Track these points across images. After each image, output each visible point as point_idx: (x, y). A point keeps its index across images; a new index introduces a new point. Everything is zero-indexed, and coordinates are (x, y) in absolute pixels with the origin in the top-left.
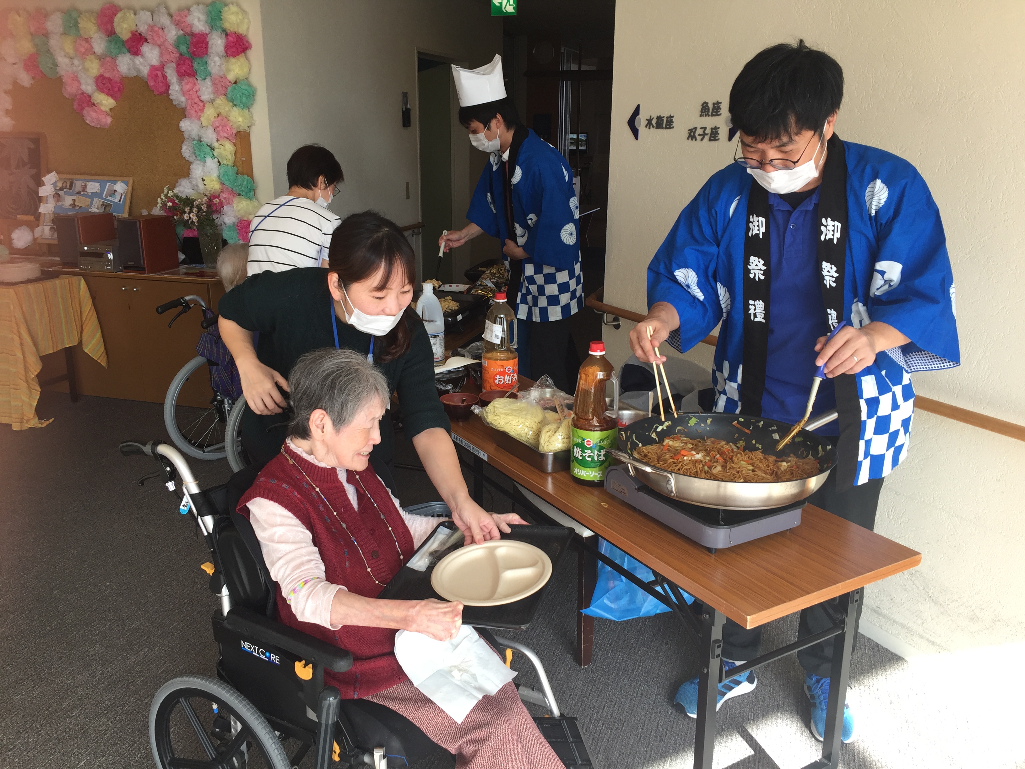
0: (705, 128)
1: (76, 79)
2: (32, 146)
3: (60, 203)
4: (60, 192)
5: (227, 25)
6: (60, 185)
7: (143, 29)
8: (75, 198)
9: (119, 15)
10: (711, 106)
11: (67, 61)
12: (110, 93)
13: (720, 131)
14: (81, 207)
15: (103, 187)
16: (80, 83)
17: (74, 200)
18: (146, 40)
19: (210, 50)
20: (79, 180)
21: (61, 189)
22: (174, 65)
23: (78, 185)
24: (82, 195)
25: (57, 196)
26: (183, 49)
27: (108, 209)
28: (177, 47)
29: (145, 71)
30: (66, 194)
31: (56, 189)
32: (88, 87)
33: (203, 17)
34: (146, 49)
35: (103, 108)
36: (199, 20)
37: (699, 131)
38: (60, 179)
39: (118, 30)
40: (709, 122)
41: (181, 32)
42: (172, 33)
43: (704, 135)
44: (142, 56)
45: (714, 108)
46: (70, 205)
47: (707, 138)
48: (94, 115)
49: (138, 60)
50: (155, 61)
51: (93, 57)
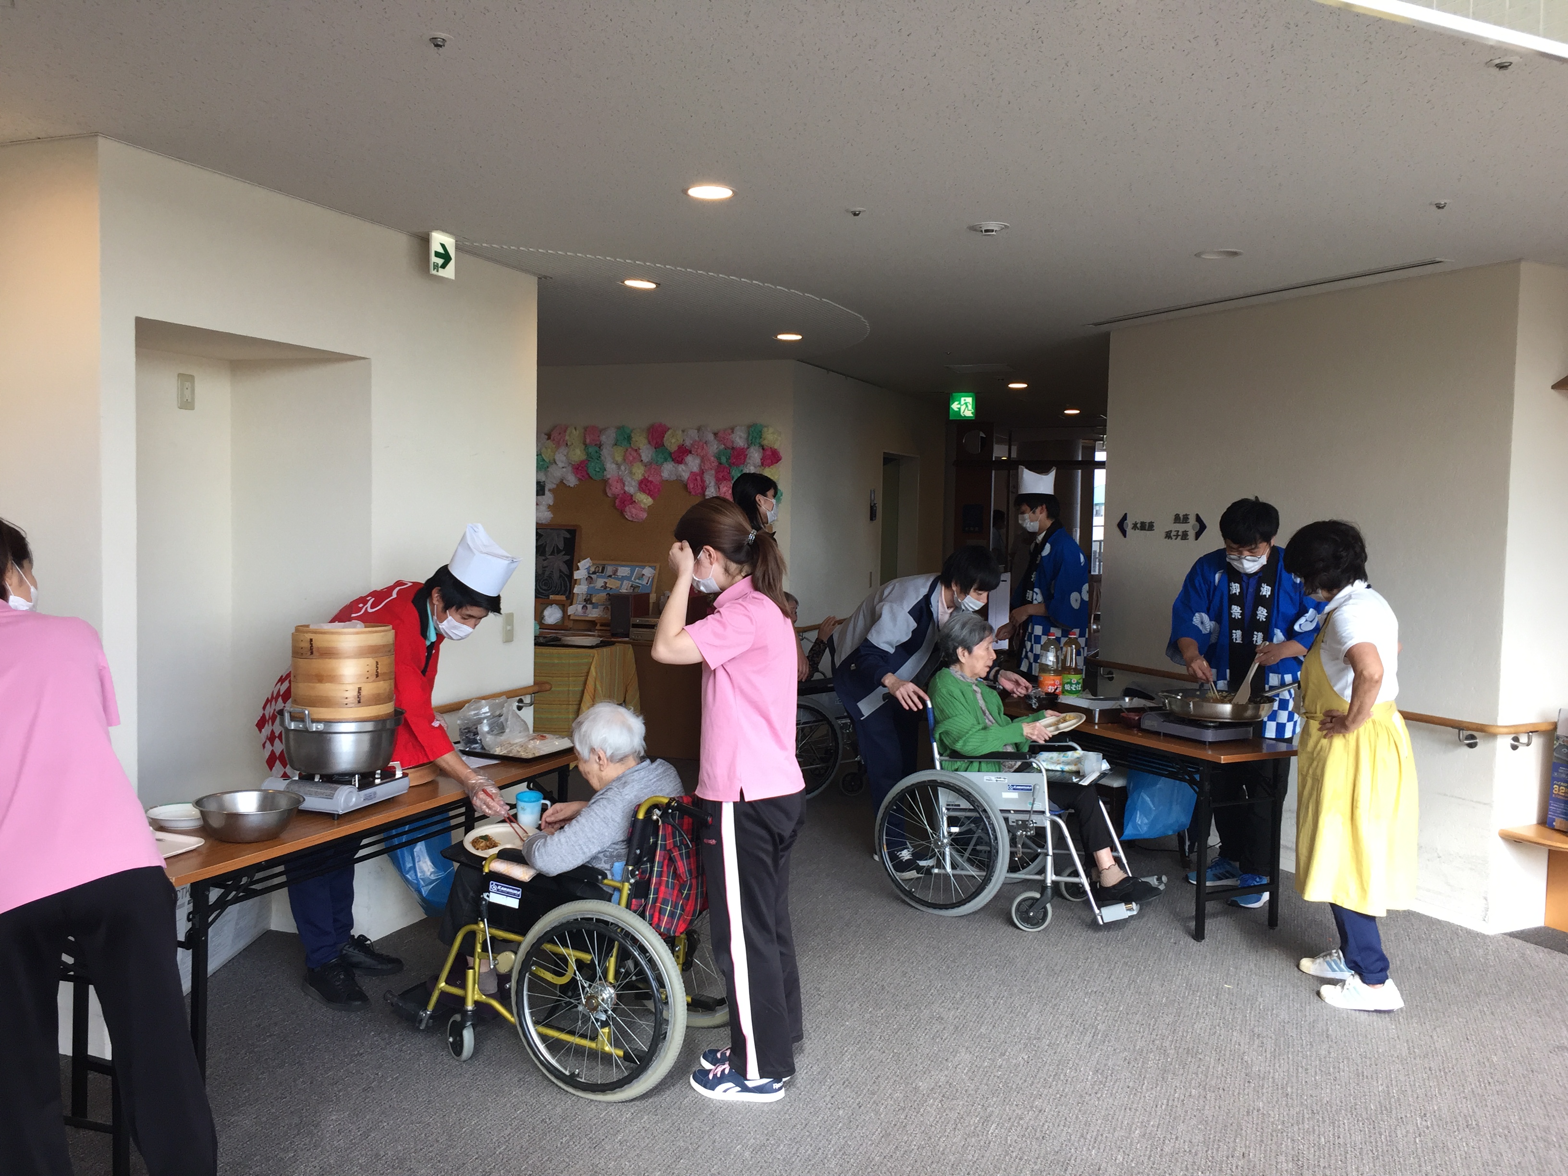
0: (1178, 531)
1: (621, 481)
2: (568, 536)
3: (592, 585)
4: (592, 576)
5: (765, 443)
6: (592, 569)
7: (688, 443)
8: (606, 580)
9: (669, 432)
10: (1182, 517)
11: (614, 466)
12: (650, 493)
13: (1189, 533)
14: (611, 588)
15: (632, 572)
16: (624, 484)
17: (606, 583)
18: (690, 452)
19: (748, 461)
20: (611, 565)
21: (594, 573)
22: (713, 472)
23: (609, 570)
24: (614, 578)
25: (590, 579)
26: (724, 460)
27: (636, 590)
28: (718, 458)
29: (686, 476)
30: (598, 577)
31: (589, 573)
32: (631, 488)
33: (744, 435)
34: (689, 459)
35: (643, 506)
36: (741, 437)
37: (1173, 533)
38: (594, 564)
39: (666, 443)
40: (1181, 527)
41: (723, 446)
42: (714, 447)
43: (1177, 536)
44: (686, 464)
45: (1184, 518)
46: (602, 587)
47: (1179, 537)
48: (634, 511)
49: (681, 467)
50: (696, 469)
51: (640, 464)
